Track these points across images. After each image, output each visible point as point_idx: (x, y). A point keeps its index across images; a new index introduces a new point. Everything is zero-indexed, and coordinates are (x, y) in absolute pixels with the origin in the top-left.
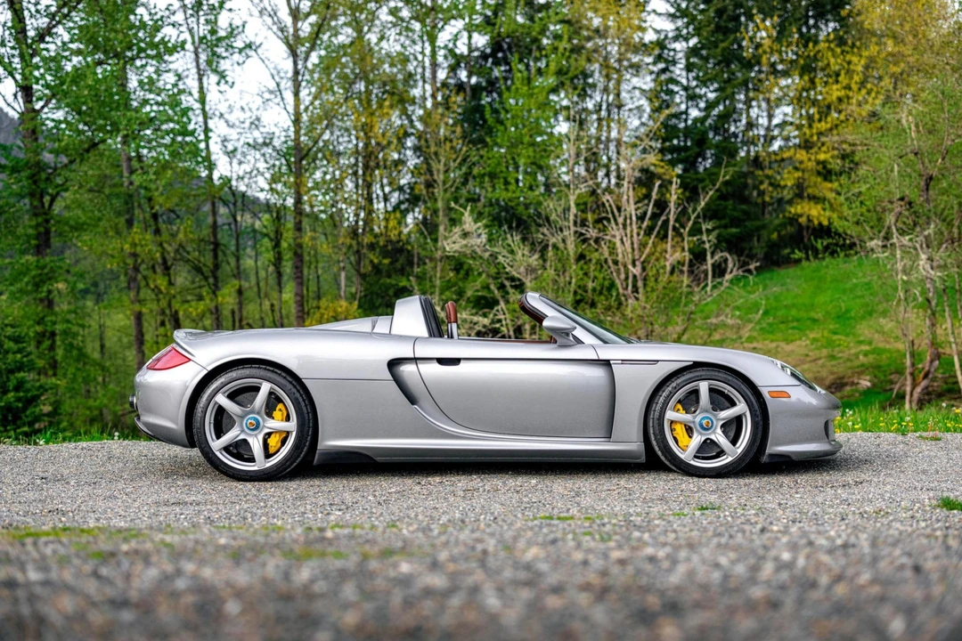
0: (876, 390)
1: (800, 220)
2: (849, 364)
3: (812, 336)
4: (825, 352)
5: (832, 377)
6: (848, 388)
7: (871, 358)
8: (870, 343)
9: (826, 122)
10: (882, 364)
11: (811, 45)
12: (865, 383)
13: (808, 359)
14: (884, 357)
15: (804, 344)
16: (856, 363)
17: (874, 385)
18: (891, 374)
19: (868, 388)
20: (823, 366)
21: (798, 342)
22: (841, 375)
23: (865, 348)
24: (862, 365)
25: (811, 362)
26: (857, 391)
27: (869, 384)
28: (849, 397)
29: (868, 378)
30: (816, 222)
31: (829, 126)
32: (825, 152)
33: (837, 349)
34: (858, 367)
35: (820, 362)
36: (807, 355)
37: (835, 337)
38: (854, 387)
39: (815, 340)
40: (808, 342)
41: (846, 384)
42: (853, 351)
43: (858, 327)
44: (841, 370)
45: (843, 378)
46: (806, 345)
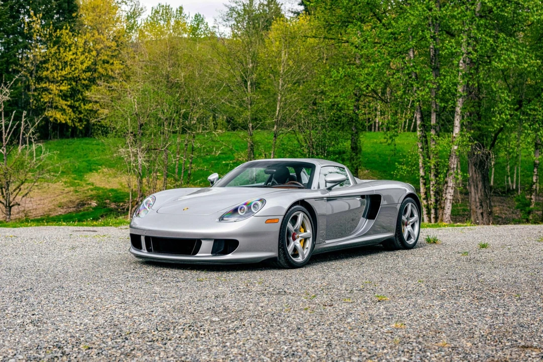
0: (99, 207)
1: (51, 119)
2: (85, 195)
3: (64, 180)
4: (72, 188)
5: (78, 201)
6: (86, 206)
7: (94, 192)
8: (93, 185)
9: (65, 71)
10: (100, 195)
11: (58, 30)
12: (94, 204)
13: (65, 192)
14: (100, 191)
15: (61, 184)
16: (88, 195)
17: (99, 205)
18: (105, 200)
19: (96, 206)
20: (72, 195)
21: (58, 183)
22: (82, 200)
23: (92, 187)
24: (91, 195)
25: (66, 193)
26: (91, 207)
27: (96, 204)
28: (87, 210)
29: (95, 201)
30: (59, 121)
31: (66, 73)
32: (64, 86)
33: (78, 187)
34: (89, 196)
35: (71, 193)
36: (64, 190)
37: (76, 181)
38: (89, 206)
39: (66, 182)
40: (63, 183)
41: (85, 204)
42: (86, 188)
43: (85, 176)
44: (82, 196)
45: (83, 201)
46: (62, 185)
